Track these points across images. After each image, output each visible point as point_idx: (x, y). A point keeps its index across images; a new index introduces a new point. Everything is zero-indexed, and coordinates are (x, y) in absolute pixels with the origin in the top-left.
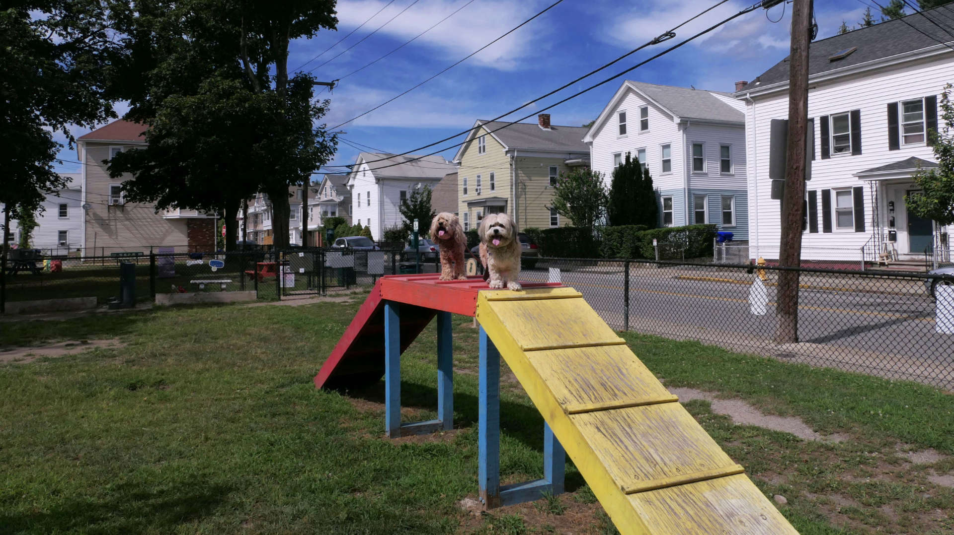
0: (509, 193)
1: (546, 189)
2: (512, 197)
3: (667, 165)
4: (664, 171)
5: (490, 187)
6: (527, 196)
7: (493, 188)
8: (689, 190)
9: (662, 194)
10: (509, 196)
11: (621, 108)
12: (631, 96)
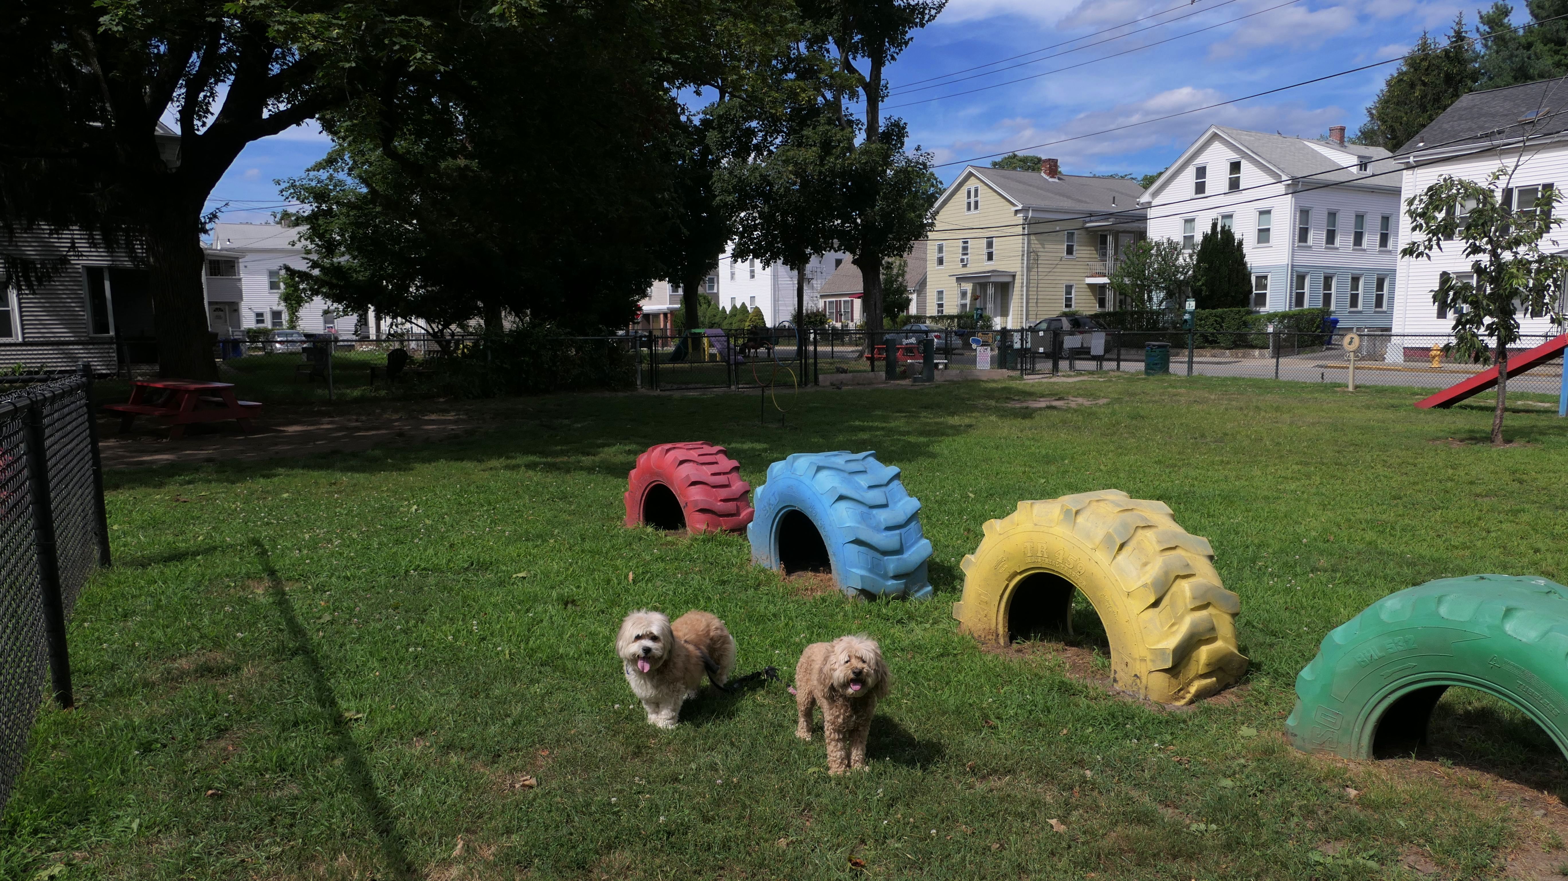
0: (1020, 265)
1: (1061, 260)
2: (1022, 271)
3: (1264, 234)
4: (1259, 242)
5: (986, 257)
6: (1040, 270)
7: (990, 257)
8: (1293, 266)
9: (1253, 271)
10: (1020, 269)
11: (1199, 161)
12: (1217, 145)
